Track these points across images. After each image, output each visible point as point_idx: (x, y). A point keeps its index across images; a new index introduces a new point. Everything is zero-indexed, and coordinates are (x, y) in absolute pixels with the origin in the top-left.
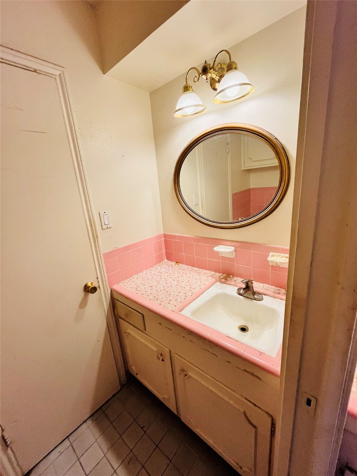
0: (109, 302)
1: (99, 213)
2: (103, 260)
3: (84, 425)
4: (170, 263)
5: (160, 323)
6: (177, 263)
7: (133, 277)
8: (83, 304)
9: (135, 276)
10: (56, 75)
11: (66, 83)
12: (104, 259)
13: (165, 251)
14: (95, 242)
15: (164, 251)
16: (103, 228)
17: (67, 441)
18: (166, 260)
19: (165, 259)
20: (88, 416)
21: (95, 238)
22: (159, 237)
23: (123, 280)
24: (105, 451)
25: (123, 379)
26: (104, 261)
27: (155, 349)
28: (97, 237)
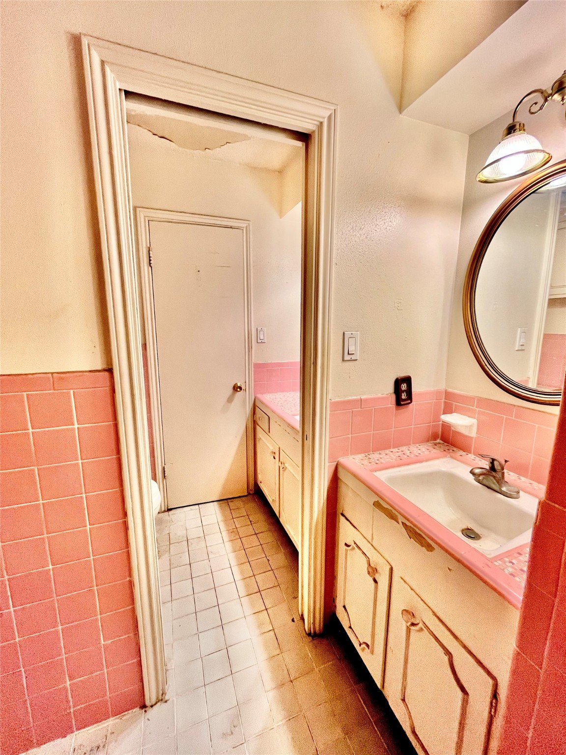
0: (251, 407)
8: (231, 399)
10: (244, 227)
12: (254, 368)
21: (250, 348)
25: (251, 485)
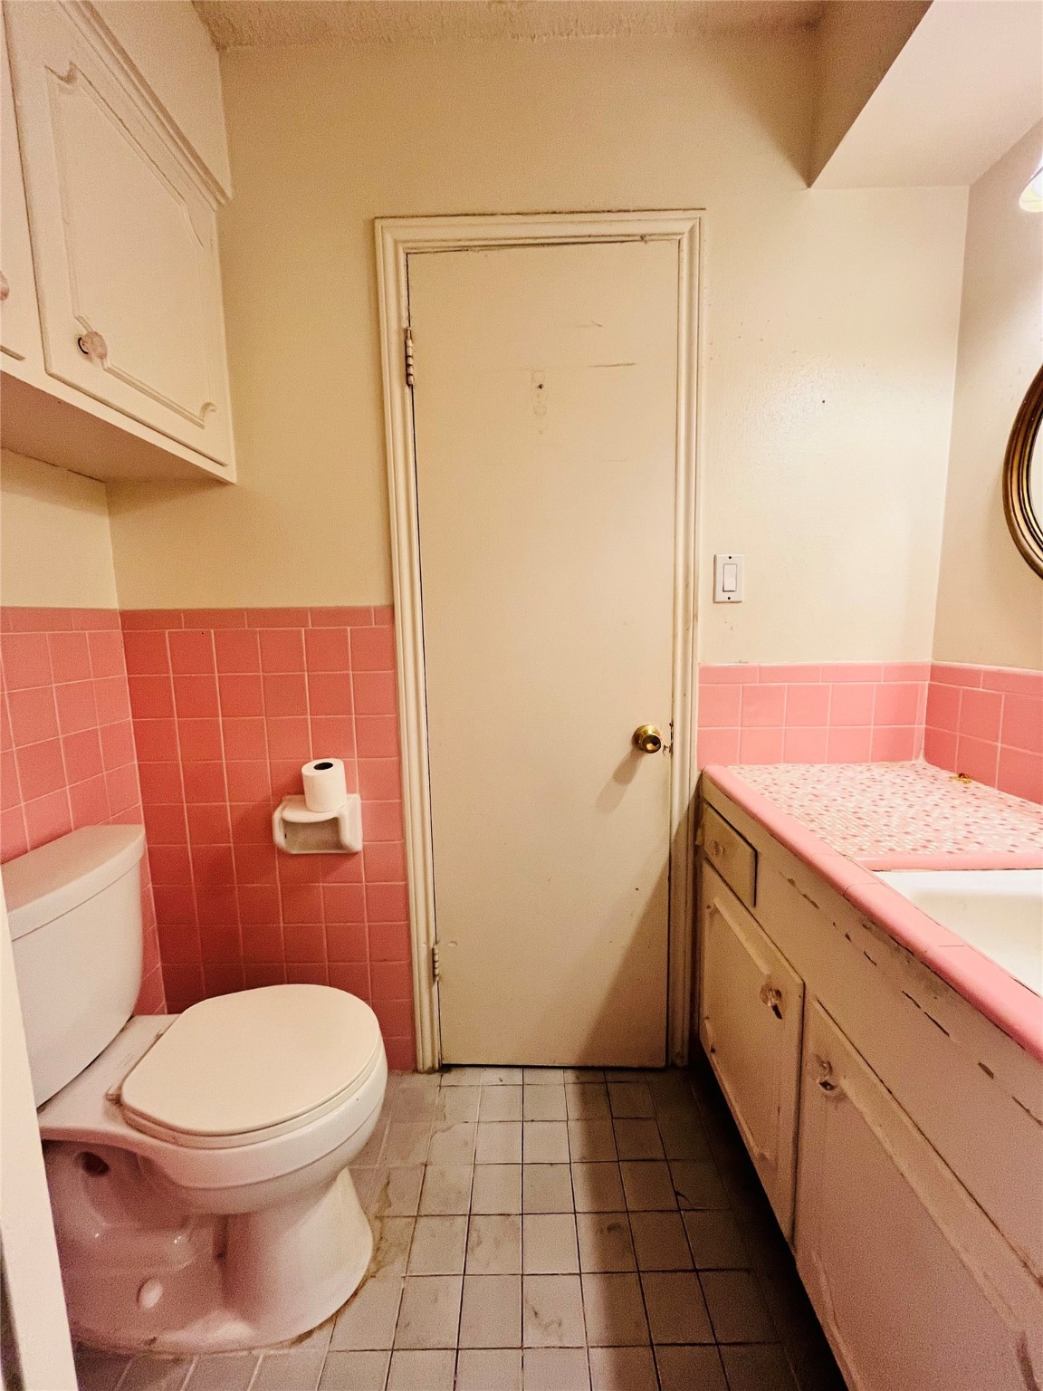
0: (687, 803)
1: (715, 556)
2: (697, 685)
3: (560, 1073)
4: (933, 770)
5: (791, 881)
6: (960, 775)
7: (777, 765)
8: (624, 774)
9: (783, 767)
10: (682, 234)
11: (702, 242)
12: (700, 682)
13: (924, 726)
14: (686, 629)
15: (920, 727)
16: (717, 600)
17: (518, 1073)
18: (921, 761)
19: (917, 757)
20: (572, 1062)
21: (691, 618)
22: (908, 670)
23: (741, 763)
24: (576, 1157)
25: (678, 1049)
26: (700, 687)
27: (765, 970)
28: (695, 616)
